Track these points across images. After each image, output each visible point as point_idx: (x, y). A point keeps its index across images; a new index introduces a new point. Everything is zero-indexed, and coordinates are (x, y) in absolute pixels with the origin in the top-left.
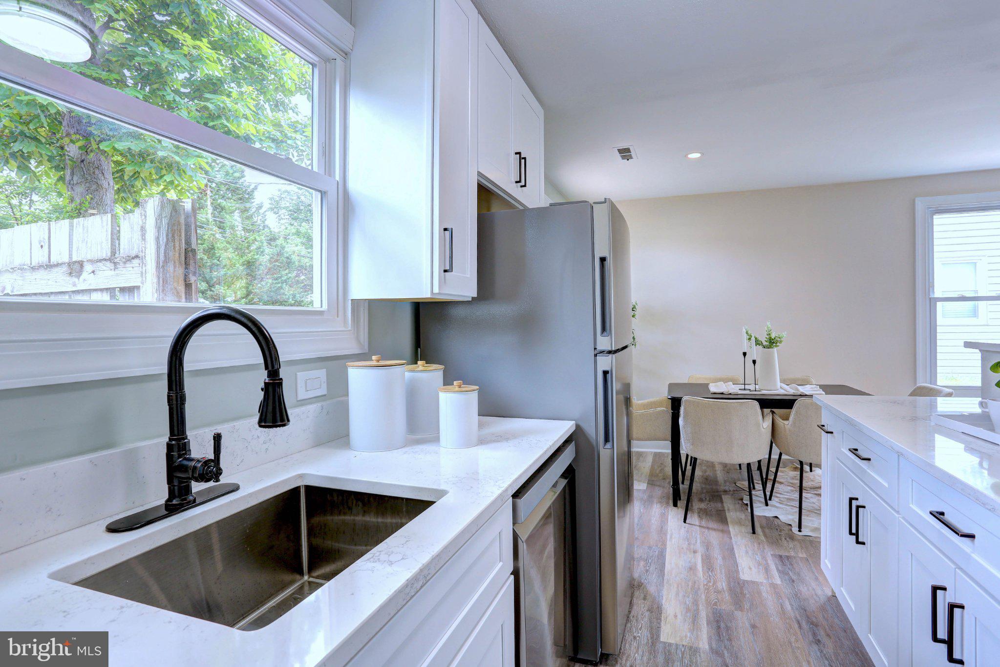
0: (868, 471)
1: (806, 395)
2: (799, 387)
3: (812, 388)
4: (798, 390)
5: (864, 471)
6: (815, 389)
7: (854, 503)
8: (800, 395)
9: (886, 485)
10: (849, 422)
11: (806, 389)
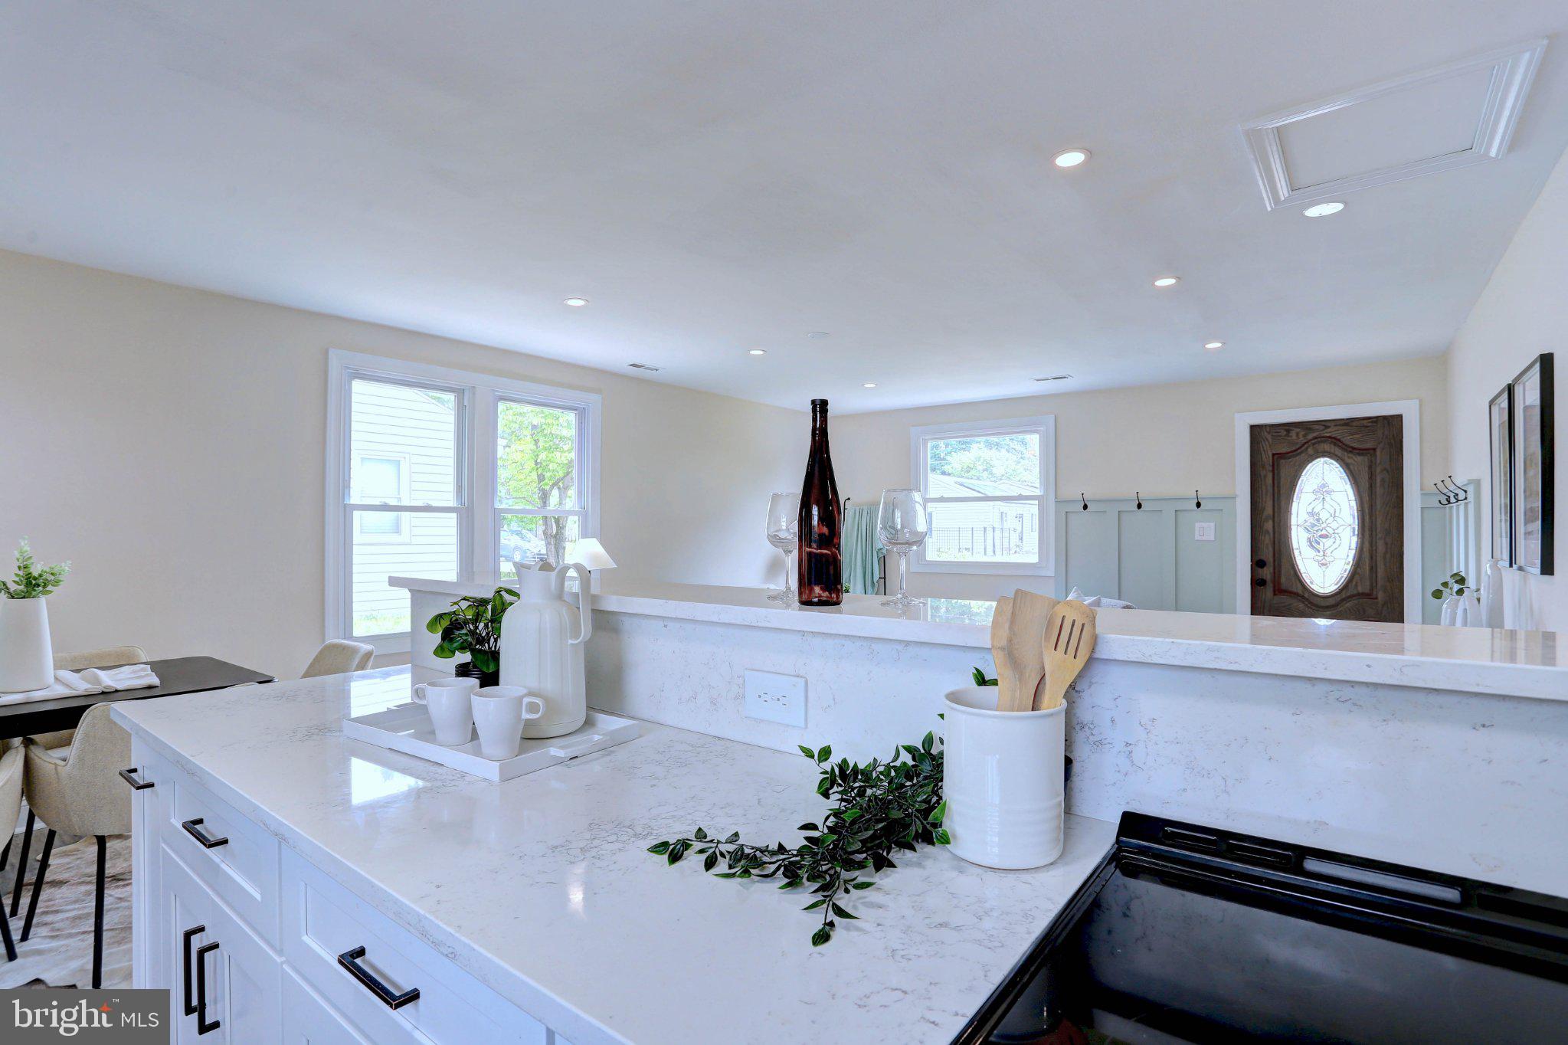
0: (223, 866)
1: (117, 691)
2: (101, 674)
3: (134, 672)
4: (97, 681)
5: (216, 868)
6: (143, 673)
7: (197, 942)
8: (103, 693)
9: (258, 897)
10: (182, 766)
11: (122, 676)
